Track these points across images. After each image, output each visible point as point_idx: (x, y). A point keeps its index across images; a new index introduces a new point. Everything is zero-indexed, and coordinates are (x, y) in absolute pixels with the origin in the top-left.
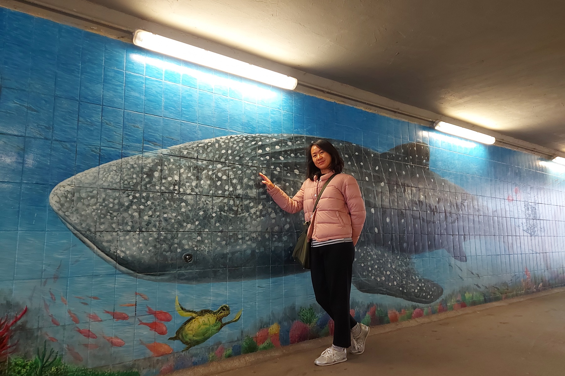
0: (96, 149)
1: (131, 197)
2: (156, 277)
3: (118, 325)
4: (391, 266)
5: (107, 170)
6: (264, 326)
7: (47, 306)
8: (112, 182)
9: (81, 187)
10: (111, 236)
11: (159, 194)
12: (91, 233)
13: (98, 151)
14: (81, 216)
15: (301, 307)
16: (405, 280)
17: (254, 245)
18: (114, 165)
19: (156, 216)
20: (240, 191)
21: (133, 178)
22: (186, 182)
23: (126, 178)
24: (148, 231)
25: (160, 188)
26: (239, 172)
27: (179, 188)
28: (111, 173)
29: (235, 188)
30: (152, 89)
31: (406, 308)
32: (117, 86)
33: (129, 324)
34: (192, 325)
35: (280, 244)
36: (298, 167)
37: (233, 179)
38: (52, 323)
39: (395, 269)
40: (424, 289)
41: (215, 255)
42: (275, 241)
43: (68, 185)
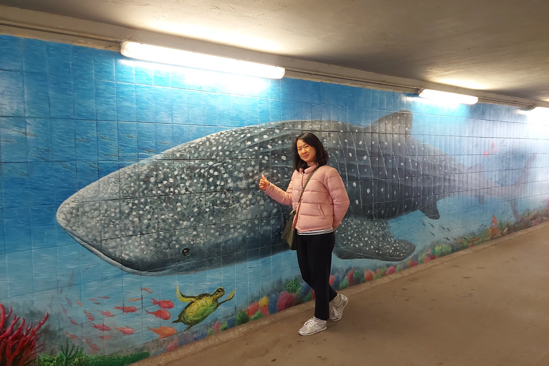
0: (94, 163)
1: (130, 205)
2: (158, 272)
3: (128, 317)
4: (369, 233)
5: (106, 183)
6: (255, 300)
7: (65, 310)
8: (112, 193)
9: (84, 202)
10: (115, 242)
11: (156, 198)
12: (97, 242)
13: (96, 166)
14: (87, 228)
15: (287, 280)
16: (381, 243)
17: (245, 232)
18: (112, 177)
19: (155, 219)
20: (231, 184)
21: (131, 187)
22: (181, 183)
23: (124, 188)
24: (148, 234)
25: (157, 193)
26: (230, 166)
27: (174, 190)
28: (111, 185)
29: (227, 182)
30: (142, 96)
31: (381, 267)
32: (108, 98)
33: (138, 315)
34: (192, 308)
35: (269, 228)
36: (285, 152)
37: (224, 173)
38: (71, 323)
39: (373, 235)
40: (398, 248)
41: (209, 246)
42: (264, 225)
43: (72, 202)
